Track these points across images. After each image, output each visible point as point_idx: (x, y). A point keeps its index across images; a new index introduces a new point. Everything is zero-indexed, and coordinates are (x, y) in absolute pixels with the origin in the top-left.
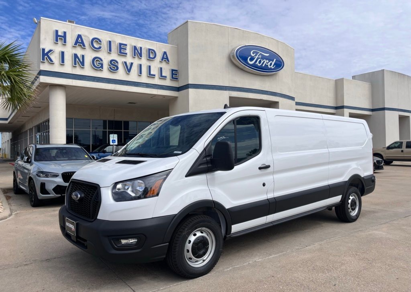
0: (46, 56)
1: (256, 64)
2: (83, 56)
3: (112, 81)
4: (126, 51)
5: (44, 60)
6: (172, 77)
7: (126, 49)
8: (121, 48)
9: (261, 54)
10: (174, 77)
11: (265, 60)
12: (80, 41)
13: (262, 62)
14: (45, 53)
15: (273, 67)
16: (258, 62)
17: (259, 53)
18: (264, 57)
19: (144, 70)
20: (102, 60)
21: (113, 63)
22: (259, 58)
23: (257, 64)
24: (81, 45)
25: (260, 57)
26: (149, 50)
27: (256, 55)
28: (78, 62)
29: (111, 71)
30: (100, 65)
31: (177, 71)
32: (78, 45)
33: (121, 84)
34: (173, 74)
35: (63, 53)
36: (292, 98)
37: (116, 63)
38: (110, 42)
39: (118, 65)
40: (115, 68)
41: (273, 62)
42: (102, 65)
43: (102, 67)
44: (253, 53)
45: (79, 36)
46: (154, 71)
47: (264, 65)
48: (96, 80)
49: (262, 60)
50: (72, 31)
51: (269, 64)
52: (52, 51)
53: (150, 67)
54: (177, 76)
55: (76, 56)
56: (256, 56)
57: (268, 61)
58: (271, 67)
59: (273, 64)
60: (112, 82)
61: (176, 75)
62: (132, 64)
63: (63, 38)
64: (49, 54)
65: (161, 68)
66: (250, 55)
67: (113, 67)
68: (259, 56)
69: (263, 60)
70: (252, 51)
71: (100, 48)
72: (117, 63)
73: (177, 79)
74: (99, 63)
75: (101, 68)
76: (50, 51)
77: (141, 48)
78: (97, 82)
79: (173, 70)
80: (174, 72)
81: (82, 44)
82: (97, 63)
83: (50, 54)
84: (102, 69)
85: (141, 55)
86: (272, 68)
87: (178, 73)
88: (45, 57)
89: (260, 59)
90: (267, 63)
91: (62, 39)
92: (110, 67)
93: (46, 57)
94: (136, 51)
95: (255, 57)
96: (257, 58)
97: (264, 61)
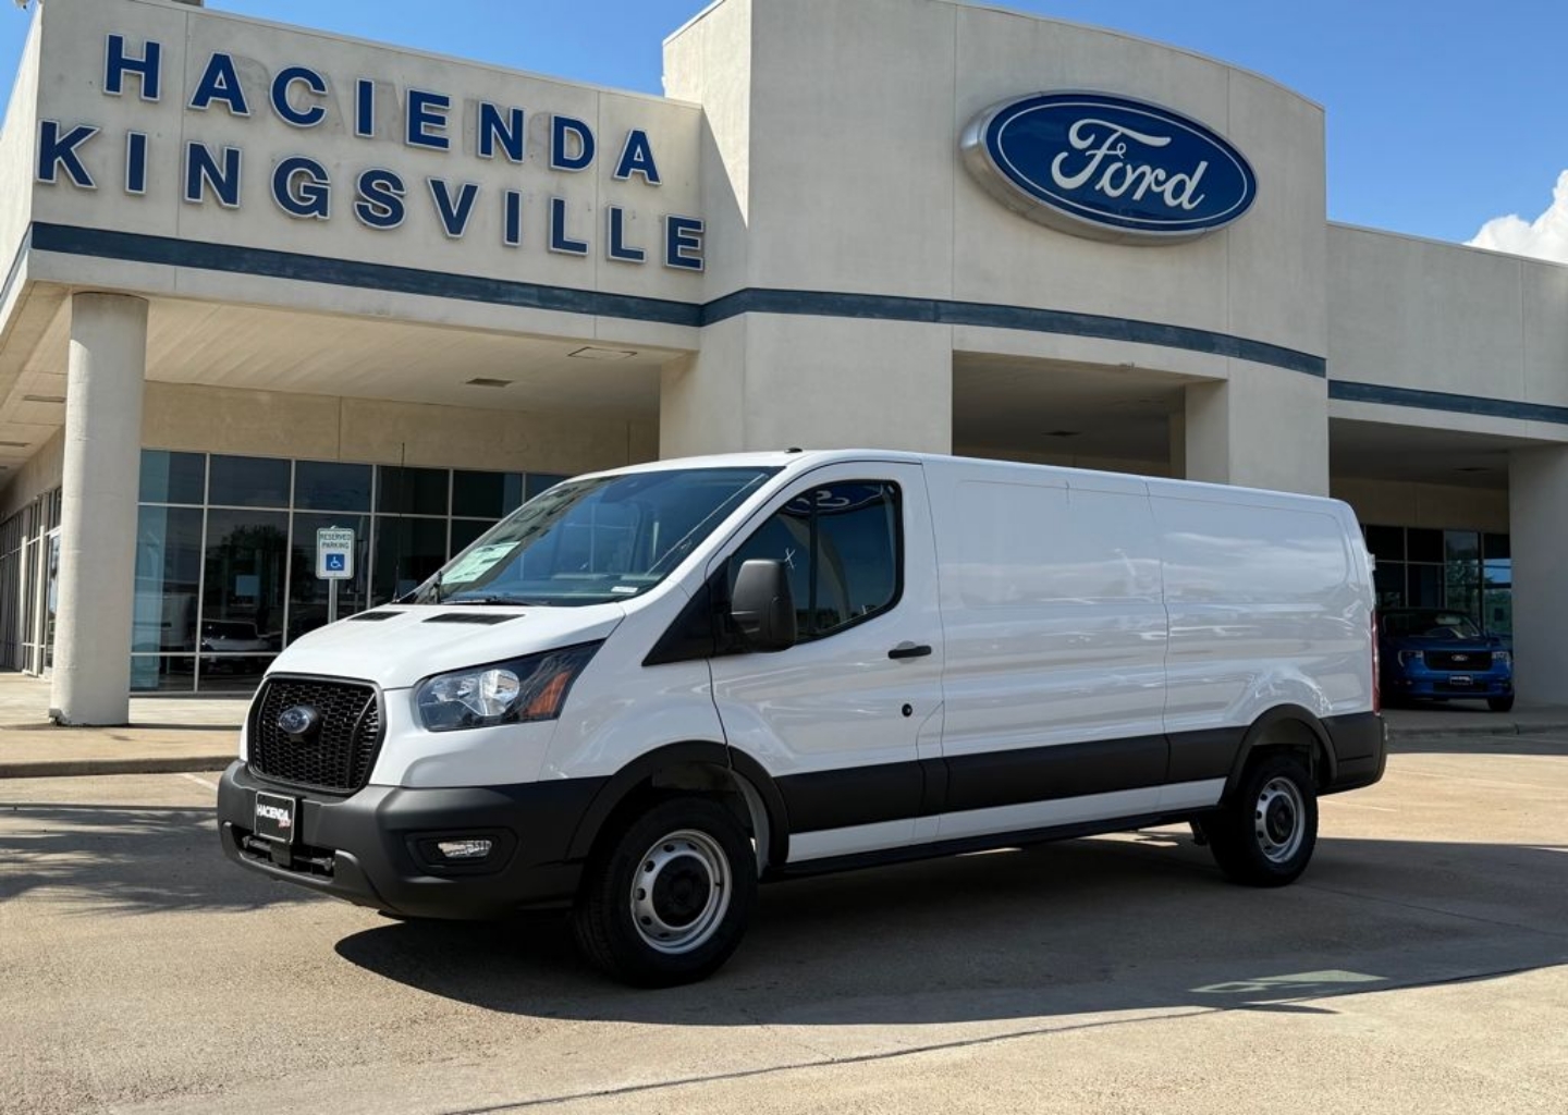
0: (60, 158)
1: (1098, 187)
2: (233, 156)
3: (371, 275)
4: (443, 129)
5: (51, 178)
6: (673, 258)
7: (441, 121)
8: (416, 117)
9: (1123, 138)
10: (679, 255)
11: (1146, 168)
12: (221, 84)
13: (1130, 178)
14: (58, 141)
15: (1191, 201)
16: (1105, 182)
17: (1116, 131)
18: (1138, 154)
19: (534, 221)
20: (321, 174)
21: (378, 185)
22: (1115, 159)
23: (1102, 188)
24: (227, 104)
25: (1119, 153)
26: (561, 123)
27: (1096, 145)
28: (206, 179)
29: (365, 225)
30: (314, 198)
31: (696, 225)
32: (213, 101)
33: (414, 287)
34: (674, 241)
35: (138, 143)
36: (1312, 364)
37: (392, 190)
38: (365, 88)
39: (402, 196)
40: (385, 211)
41: (1191, 179)
42: (322, 195)
43: (321, 206)
44: (1082, 135)
45: (221, 63)
46: (584, 225)
47: (1138, 195)
48: (290, 271)
49: (1129, 167)
50: (187, 37)
51: (1169, 187)
52: (90, 135)
53: (559, 206)
54: (699, 248)
55: (198, 155)
56: (1099, 147)
57: (1162, 174)
58: (1180, 204)
59: (1191, 186)
60: (368, 280)
61: (695, 243)
62: (470, 191)
63: (143, 74)
64: (72, 149)
65: (617, 215)
66: (1068, 146)
67: (373, 205)
68: (1113, 147)
69: (1134, 170)
70: (1074, 122)
71: (316, 114)
72: (398, 184)
73: (696, 263)
74: (307, 190)
75: (316, 213)
76: (81, 133)
77: (518, 115)
78: (296, 276)
79: (674, 223)
80: (683, 232)
81: (228, 101)
82: (299, 188)
83: (76, 149)
84: (319, 217)
85: (515, 149)
86: (1187, 206)
87: (701, 235)
88: (56, 161)
89: (1120, 165)
90: (1158, 183)
91: (140, 76)
92: (359, 206)
93: (59, 163)
94: (494, 129)
95: (1094, 155)
96: (1106, 156)
97: (1143, 175)
